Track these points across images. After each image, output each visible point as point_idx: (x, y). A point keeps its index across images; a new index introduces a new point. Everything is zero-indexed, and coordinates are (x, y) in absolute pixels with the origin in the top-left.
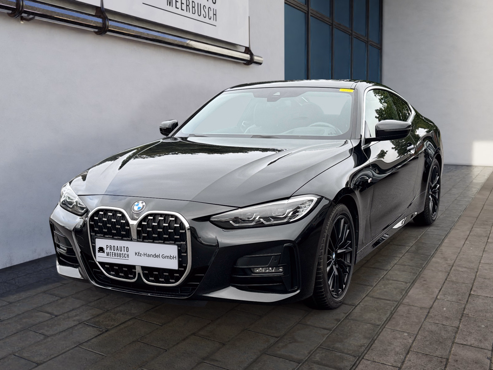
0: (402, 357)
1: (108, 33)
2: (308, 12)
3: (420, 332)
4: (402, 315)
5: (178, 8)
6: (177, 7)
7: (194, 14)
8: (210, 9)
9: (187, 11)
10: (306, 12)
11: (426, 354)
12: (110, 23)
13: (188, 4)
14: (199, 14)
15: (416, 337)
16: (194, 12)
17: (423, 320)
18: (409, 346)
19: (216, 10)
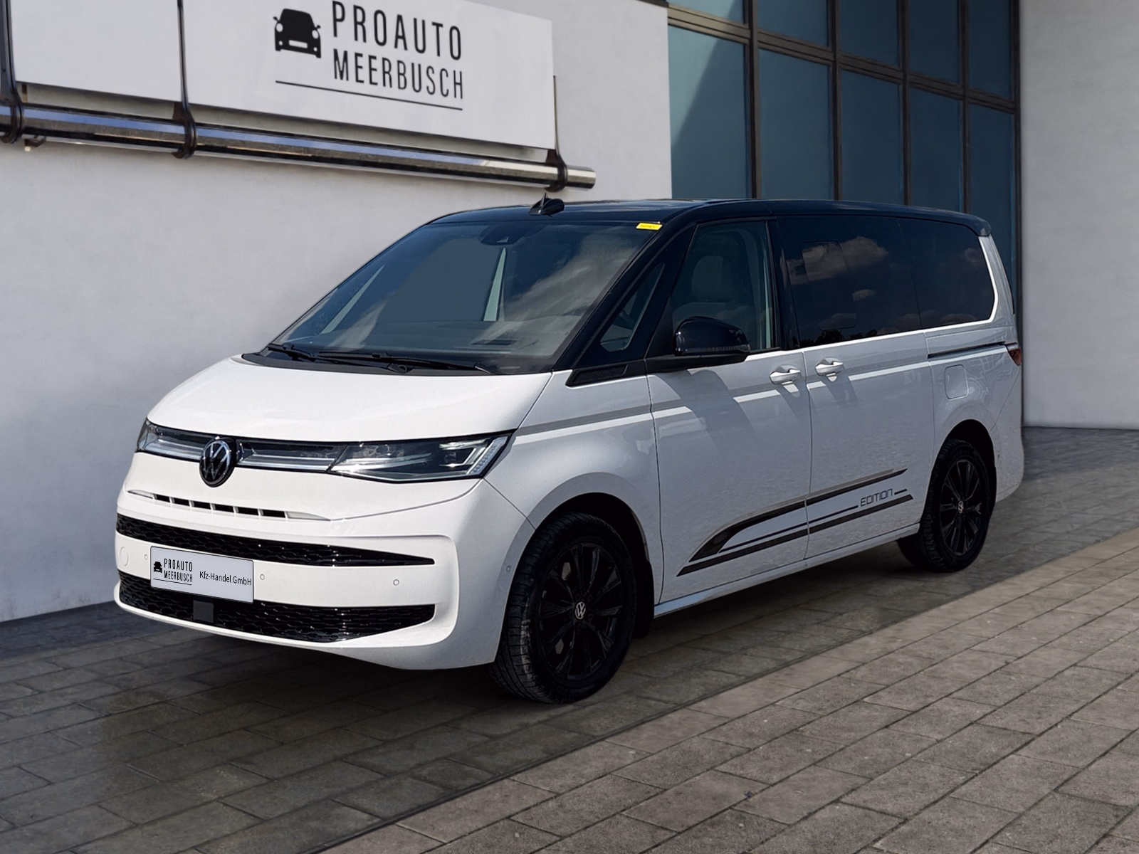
0: (583, 781)
1: (196, 153)
2: (751, 40)
3: (665, 751)
4: (662, 726)
5: (362, 82)
6: (360, 78)
7: (405, 87)
8: (444, 73)
9: (384, 85)
10: (746, 41)
11: (633, 781)
12: (200, 132)
13: (387, 69)
14: (417, 88)
15: (647, 757)
16: (402, 85)
17: (695, 734)
18: (616, 768)
19: (461, 73)
